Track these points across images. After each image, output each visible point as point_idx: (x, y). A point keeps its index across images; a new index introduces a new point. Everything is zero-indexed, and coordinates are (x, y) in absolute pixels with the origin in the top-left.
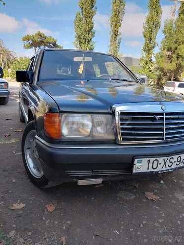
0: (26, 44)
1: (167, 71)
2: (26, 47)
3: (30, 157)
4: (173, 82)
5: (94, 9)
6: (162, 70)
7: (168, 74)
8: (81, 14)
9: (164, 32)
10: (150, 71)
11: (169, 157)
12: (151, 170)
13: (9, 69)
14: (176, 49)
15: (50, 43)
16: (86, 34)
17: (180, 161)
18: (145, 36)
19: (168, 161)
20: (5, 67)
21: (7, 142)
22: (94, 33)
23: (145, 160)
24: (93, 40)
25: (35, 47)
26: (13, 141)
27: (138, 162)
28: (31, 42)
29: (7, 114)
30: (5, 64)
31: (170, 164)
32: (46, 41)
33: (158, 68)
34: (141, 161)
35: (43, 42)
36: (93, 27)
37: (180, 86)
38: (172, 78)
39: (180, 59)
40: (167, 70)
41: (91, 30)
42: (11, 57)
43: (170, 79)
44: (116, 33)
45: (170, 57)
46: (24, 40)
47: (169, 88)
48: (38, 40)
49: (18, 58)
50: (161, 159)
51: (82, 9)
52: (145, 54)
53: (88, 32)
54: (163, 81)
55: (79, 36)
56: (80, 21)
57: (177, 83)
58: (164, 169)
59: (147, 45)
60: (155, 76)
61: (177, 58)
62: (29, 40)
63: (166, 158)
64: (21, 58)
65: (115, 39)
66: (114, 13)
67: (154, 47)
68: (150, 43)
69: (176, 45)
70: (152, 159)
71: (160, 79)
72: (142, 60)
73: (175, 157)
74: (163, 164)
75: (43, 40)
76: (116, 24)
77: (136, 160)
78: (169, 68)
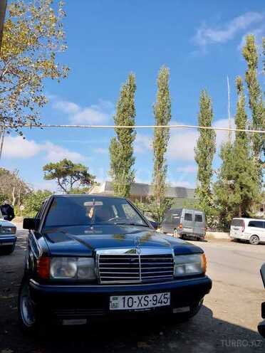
0: (48, 173)
1: (231, 205)
2: (47, 178)
3: (26, 305)
4: (241, 219)
5: (132, 134)
6: (224, 203)
7: (234, 209)
8: (117, 140)
9: (222, 157)
10: (210, 205)
11: (144, 296)
12: (127, 308)
13: (22, 206)
14: (238, 177)
15: (79, 172)
16: (123, 161)
17: (156, 300)
18: (198, 163)
19: (143, 299)
20: (16, 203)
21: (6, 297)
22: (134, 160)
23: (120, 298)
24: (132, 167)
25: (59, 177)
26: (11, 296)
27: (114, 299)
28: (54, 171)
29: (9, 266)
30: (17, 200)
31: (146, 303)
32: (73, 170)
33: (220, 201)
34: (117, 299)
35: (70, 171)
36: (132, 153)
37: (251, 224)
38: (240, 214)
39: (245, 190)
40: (231, 203)
41: (130, 156)
42: (26, 190)
43: (237, 215)
44: (160, 160)
45: (232, 187)
46: (45, 169)
47: (237, 227)
48: (63, 168)
49: (35, 192)
50: (135, 297)
51: (118, 134)
52: (200, 184)
53: (126, 159)
54: (229, 218)
55: (115, 164)
56: (116, 147)
57: (247, 221)
58: (140, 307)
59: (201, 172)
60: (216, 211)
61: (242, 188)
62: (51, 169)
63: (140, 296)
64: (40, 191)
65: (160, 166)
66: (157, 138)
67: (211, 174)
68: (205, 170)
69: (237, 173)
70: (127, 297)
71: (223, 215)
72: (197, 191)
73: (151, 296)
74: (138, 302)
75: (70, 169)
76: (160, 150)
77: (111, 298)
78: (233, 201)
